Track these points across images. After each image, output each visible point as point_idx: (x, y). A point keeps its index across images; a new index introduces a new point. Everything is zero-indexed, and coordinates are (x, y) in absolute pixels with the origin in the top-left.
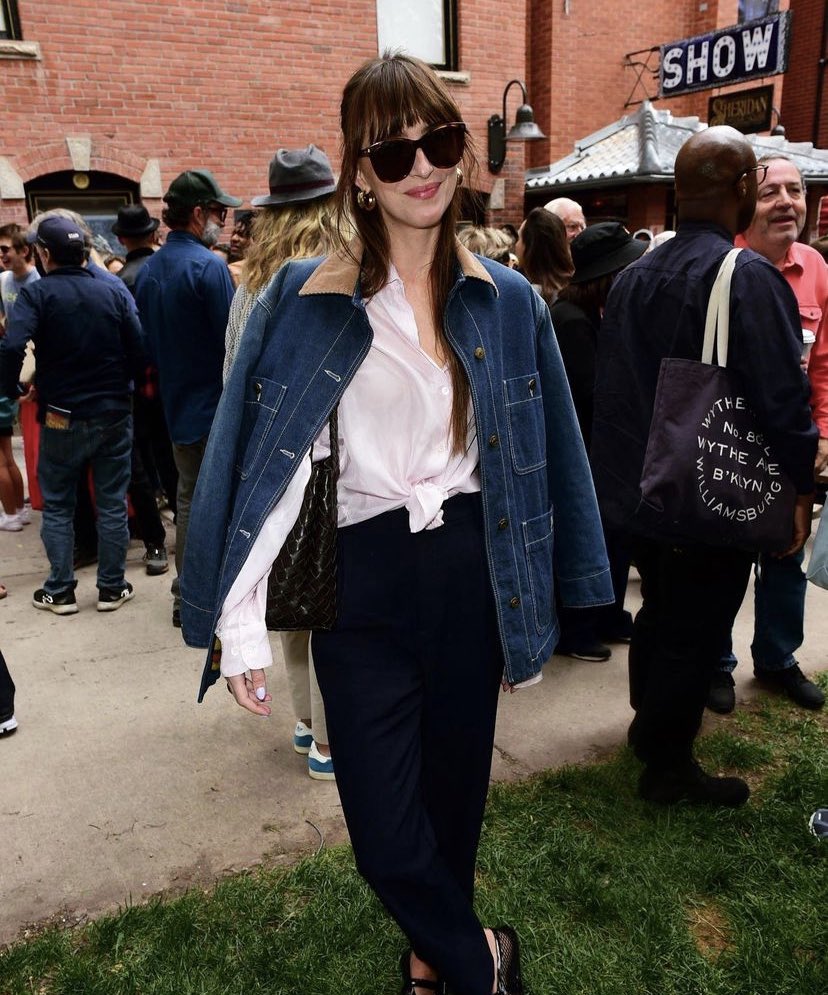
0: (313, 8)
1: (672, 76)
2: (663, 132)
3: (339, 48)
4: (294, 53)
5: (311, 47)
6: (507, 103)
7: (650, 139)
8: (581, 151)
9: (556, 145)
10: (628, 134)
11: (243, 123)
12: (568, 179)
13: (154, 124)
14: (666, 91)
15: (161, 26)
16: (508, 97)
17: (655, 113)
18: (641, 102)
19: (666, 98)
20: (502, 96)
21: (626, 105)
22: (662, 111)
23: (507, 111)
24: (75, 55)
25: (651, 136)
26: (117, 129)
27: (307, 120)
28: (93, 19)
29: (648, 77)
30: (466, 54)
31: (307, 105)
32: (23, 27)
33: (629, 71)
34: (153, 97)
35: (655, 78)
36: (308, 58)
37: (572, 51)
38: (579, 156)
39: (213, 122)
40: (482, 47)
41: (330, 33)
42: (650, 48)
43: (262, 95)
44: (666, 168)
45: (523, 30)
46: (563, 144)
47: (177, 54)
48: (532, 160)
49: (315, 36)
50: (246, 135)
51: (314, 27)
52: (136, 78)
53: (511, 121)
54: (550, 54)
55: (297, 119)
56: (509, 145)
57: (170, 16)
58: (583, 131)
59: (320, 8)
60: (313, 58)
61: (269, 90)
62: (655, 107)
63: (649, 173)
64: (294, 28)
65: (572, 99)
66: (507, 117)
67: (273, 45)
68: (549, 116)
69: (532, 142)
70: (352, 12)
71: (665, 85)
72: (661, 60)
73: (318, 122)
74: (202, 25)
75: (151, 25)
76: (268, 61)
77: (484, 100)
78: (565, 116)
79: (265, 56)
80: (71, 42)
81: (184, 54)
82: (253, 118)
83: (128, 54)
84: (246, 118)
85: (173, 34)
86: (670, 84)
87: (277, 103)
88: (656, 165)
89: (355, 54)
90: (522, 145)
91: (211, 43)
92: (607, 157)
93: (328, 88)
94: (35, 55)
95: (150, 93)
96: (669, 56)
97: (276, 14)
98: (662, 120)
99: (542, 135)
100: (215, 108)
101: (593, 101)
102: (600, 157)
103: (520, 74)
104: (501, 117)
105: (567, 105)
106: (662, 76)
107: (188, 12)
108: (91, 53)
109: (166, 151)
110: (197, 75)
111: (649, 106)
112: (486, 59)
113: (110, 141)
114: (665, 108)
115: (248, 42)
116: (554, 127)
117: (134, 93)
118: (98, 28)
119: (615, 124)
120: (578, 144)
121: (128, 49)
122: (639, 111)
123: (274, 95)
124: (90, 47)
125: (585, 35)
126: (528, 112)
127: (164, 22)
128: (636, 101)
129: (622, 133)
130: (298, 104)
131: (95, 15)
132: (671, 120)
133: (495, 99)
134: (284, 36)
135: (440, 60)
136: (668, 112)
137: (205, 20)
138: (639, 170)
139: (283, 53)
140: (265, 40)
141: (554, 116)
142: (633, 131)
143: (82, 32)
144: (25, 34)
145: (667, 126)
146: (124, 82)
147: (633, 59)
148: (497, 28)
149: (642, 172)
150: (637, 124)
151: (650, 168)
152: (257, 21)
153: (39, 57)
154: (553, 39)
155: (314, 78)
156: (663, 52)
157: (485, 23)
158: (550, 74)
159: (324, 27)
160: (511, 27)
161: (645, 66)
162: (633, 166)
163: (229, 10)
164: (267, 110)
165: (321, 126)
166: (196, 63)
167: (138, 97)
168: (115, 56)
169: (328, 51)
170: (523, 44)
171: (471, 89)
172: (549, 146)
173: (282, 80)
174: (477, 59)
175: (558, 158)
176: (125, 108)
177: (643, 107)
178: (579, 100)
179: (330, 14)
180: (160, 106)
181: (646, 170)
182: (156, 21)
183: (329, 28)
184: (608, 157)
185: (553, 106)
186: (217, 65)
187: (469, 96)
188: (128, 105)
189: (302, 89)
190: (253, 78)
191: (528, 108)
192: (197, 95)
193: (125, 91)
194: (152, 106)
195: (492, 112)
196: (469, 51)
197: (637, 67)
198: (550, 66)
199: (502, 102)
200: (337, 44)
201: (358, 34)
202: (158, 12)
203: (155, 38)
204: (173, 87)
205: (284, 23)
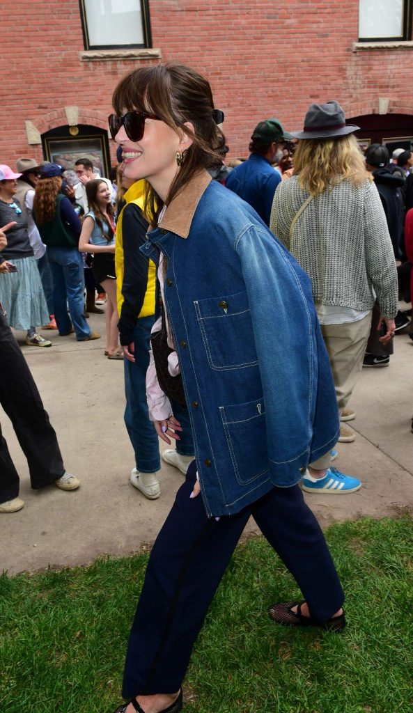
0: (318, 11)
3: (335, 33)
4: (305, 39)
5: (315, 35)
11: (272, 84)
13: (220, 89)
15: (227, 32)
24: (179, 53)
27: (310, 80)
28: (190, 33)
31: (311, 70)
32: (153, 41)
34: (220, 74)
36: (313, 41)
39: (254, 85)
41: (328, 25)
43: (284, 67)
47: (236, 47)
49: (319, 28)
50: (273, 91)
51: (319, 22)
52: (212, 63)
55: (305, 79)
57: (233, 26)
59: (322, 11)
60: (318, 41)
61: (288, 64)
64: (306, 25)
67: (292, 36)
70: (343, 10)
73: (317, 80)
74: (251, 28)
75: (222, 32)
76: (289, 46)
79: (287, 43)
80: (176, 46)
81: (240, 47)
82: (278, 81)
83: (208, 50)
84: (274, 81)
85: (234, 36)
87: (292, 71)
89: (343, 36)
91: (255, 39)
93: (325, 59)
94: (158, 56)
95: (219, 71)
97: (295, 17)
100: (255, 77)
107: (243, 22)
108: (188, 51)
109: (226, 104)
110: (246, 58)
115: (277, 36)
117: (210, 72)
118: (193, 37)
121: (208, 47)
123: (291, 66)
124: (188, 48)
127: (229, 29)
130: (305, 70)
131: (191, 30)
134: (299, 30)
135: (399, 34)
137: (253, 25)
139: (298, 40)
140: (288, 33)
143: (184, 40)
144: (154, 45)
146: (205, 66)
152: (283, 23)
153: (160, 57)
155: (317, 53)
159: (325, 22)
163: (268, 18)
164: (286, 76)
165: (319, 82)
166: (246, 51)
167: (212, 74)
168: (201, 52)
169: (326, 36)
173: (297, 57)
179: (329, 13)
180: (224, 79)
182: (224, 29)
183: (328, 22)
186: (258, 51)
189: (308, 61)
190: (279, 57)
192: (246, 70)
194: (220, 79)
200: (332, 31)
201: (346, 23)
202: (227, 24)
203: (223, 39)
204: (232, 66)
205: (300, 22)
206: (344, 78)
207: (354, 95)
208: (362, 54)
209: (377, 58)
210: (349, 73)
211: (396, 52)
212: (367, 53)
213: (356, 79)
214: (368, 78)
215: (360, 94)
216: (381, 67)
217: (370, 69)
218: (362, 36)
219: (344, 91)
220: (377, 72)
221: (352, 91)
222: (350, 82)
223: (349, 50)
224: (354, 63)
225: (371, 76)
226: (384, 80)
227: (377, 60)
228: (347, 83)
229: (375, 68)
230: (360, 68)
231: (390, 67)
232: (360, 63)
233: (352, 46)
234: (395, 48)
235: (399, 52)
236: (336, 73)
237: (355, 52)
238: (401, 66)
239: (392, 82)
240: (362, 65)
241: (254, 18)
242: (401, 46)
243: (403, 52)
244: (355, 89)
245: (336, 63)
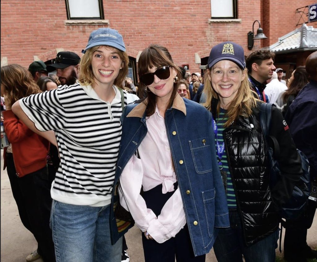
0: (190, 3)
1: (313, 15)
2: (310, 33)
3: (199, 15)
4: (184, 17)
5: (190, 15)
6: (254, 27)
8: (281, 41)
9: (271, 40)
10: (297, 35)
11: (168, 39)
12: (275, 51)
13: (141, 41)
14: (311, 20)
15: (144, 12)
16: (254, 26)
17: (307, 27)
18: (302, 24)
19: (311, 22)
20: (252, 25)
21: (297, 25)
22: (310, 27)
23: (254, 30)
24: (119, 22)
25: (305, 35)
26: (130, 43)
27: (188, 37)
28: (124, 12)
29: (304, 16)
30: (240, 13)
31: (188, 32)
32: (105, 16)
33: (298, 14)
34: (141, 33)
35: (307, 16)
36: (189, 18)
37: (277, 9)
38: (280, 43)
39: (159, 39)
40: (245, 11)
41: (196, 10)
42: (305, 6)
43: (174, 30)
44: (310, 46)
45: (260, 4)
46: (274, 39)
47: (149, 20)
48: (263, 45)
49: (191, 11)
50: (169, 42)
51: (191, 9)
52: (136, 28)
53: (255, 33)
54: (269, 11)
55: (185, 37)
56: (254, 41)
57: (147, 9)
58: (281, 34)
59: (192, 3)
60: (191, 18)
61: (176, 29)
62: (307, 26)
63: (303, 48)
64: (184, 10)
65: (277, 25)
66: (254, 32)
67: (177, 15)
68: (269, 30)
69: (263, 39)
70: (203, 3)
71: (310, 18)
72: (309, 10)
73: (192, 37)
74: (156, 11)
75: (141, 13)
76: (176, 20)
77: (246, 27)
78: (274, 30)
79: (175, 19)
80: (118, 19)
81: (151, 20)
82: (171, 37)
83: (134, 21)
84: (169, 37)
85: (148, 14)
86: (312, 17)
87: (178, 32)
88: (306, 45)
89: (204, 16)
90: (260, 41)
91: (159, 16)
93: (195, 27)
94: (107, 23)
95: (140, 32)
96: (312, 9)
97: (179, 6)
98: (310, 29)
99: (266, 37)
100: (159, 35)
101: (285, 25)
102: (287, 43)
103: (259, 18)
104: (252, 32)
105: (275, 26)
106: (309, 15)
107: (152, 8)
108: (123, 22)
110: (154, 26)
111: (305, 25)
112: (247, 14)
113: (128, 47)
114: (311, 25)
115: (170, 15)
116: (271, 34)
117: (135, 32)
118: (125, 15)
119: (294, 31)
120: (279, 39)
121: (134, 20)
122: (302, 27)
123: (178, 30)
124: (123, 20)
125: (282, 4)
126: (261, 30)
127: (145, 11)
128: (301, 23)
129: (295, 34)
130: (185, 32)
131: (125, 11)
132: (313, 29)
133: (250, 27)
134: (181, 12)
135: (232, 16)
136: (312, 27)
138: (300, 47)
139: (181, 18)
140: (175, 14)
141: (271, 30)
142: (299, 34)
143: (121, 16)
144: (105, 18)
145: (312, 31)
146: (133, 29)
147: (299, 10)
148: (251, 4)
150: (301, 31)
151: (304, 46)
152: (173, 9)
153: (108, 24)
154: (270, 6)
155: (190, 24)
156: (309, 7)
157: (247, 3)
158: (269, 17)
159: (194, 9)
160: (255, 3)
161: (303, 12)
162: (298, 46)
163: (165, 6)
164: (175, 35)
165: (193, 38)
167: (136, 33)
168: (130, 22)
169: (195, 16)
170: (260, 9)
171: (242, 24)
172: (269, 40)
173: (181, 25)
174: (244, 14)
175: (272, 44)
176: (133, 37)
177: (303, 26)
178: (280, 25)
179: (196, 5)
180: (143, 36)
181: (302, 47)
182: (142, 11)
183: (195, 9)
184: (290, 43)
185: (270, 27)
186: (160, 22)
187: (241, 26)
188: (134, 36)
189: (186, 28)
190: (171, 25)
191: (261, 29)
192: (155, 32)
193: (133, 32)
194: (141, 36)
195: (248, 31)
196: (241, 12)
197: (300, 13)
198: (269, 15)
199: (252, 27)
200: (198, 13)
201: (205, 10)
202: (144, 8)
203: (142, 16)
204: (147, 30)
205: (182, 9)
206: (205, 36)
207: (211, 45)
208: (214, 25)
209: (221, 27)
210: (208, 34)
211: (230, 24)
212: (216, 24)
213: (211, 37)
214: (217, 36)
215: (213, 44)
216: (224, 31)
217: (218, 32)
218: (213, 16)
219: (205, 43)
220: (221, 34)
221: (209, 43)
222: (208, 38)
223: (207, 23)
224: (209, 29)
225: (218, 35)
226: (225, 37)
227: (221, 28)
228: (207, 39)
229: (220, 31)
230: (213, 31)
231: (228, 31)
232: (213, 29)
233: (208, 21)
234: (230, 22)
235: (232, 24)
236: (201, 34)
237: (210, 24)
238: (233, 31)
239: (229, 39)
240: (214, 30)
241: (158, 6)
242: (232, 21)
243: (233, 24)
244: (211, 42)
245: (200, 29)
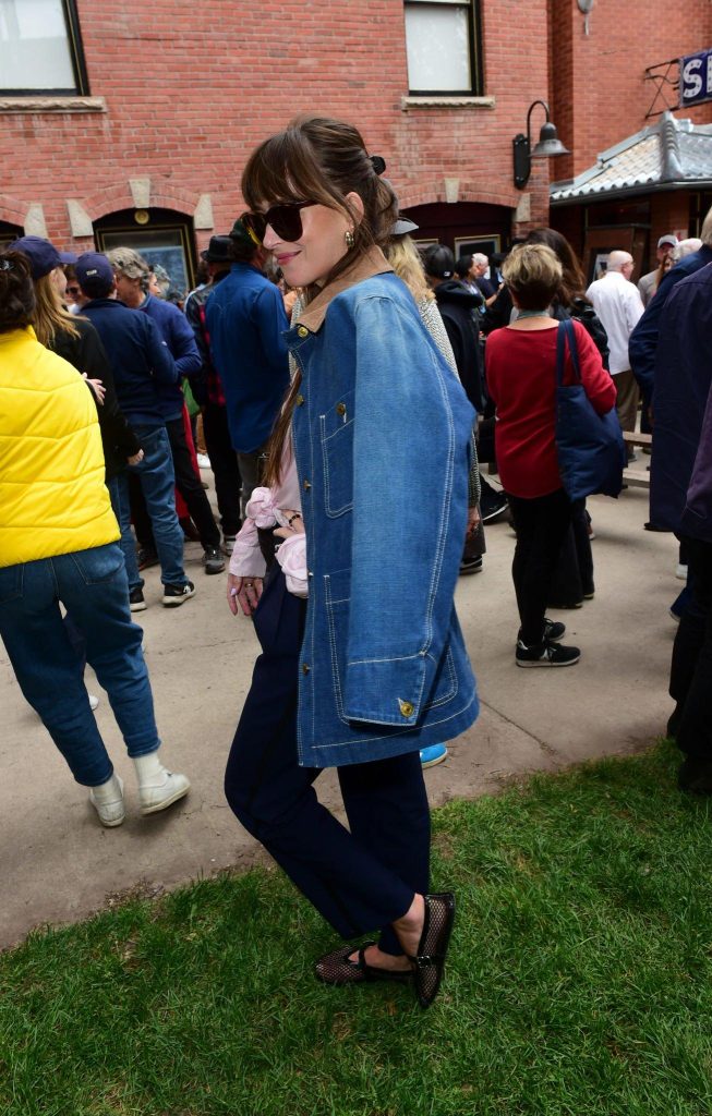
0: (347, 48)
1: (692, 86)
2: (685, 140)
3: (374, 82)
4: (331, 90)
5: (346, 83)
6: (531, 123)
7: (672, 148)
8: (604, 162)
9: (579, 159)
10: (649, 144)
12: (592, 190)
13: (205, 163)
14: (687, 100)
15: (211, 75)
16: (532, 117)
17: (675, 122)
18: (661, 113)
19: (686, 108)
20: (526, 116)
21: (647, 117)
22: (683, 120)
23: (531, 130)
24: (135, 105)
25: (672, 145)
26: (173, 169)
28: (151, 74)
29: (668, 89)
30: (491, 80)
32: (91, 84)
33: (650, 84)
34: (204, 139)
35: (675, 89)
36: (343, 93)
37: (592, 69)
38: (602, 168)
40: (506, 72)
41: (363, 69)
42: (669, 60)
44: (688, 175)
45: (545, 53)
46: (586, 157)
47: (226, 98)
48: (556, 174)
49: (350, 73)
51: (349, 65)
52: (189, 123)
53: (535, 139)
54: (571, 73)
56: (533, 162)
57: (219, 65)
58: (606, 143)
59: (353, 48)
60: (350, 93)
62: (676, 117)
63: (671, 181)
64: (330, 67)
65: (592, 114)
66: (531, 135)
67: (311, 84)
68: (571, 132)
69: (556, 157)
70: (384, 48)
71: (685, 95)
72: (681, 71)
74: (248, 70)
75: (202, 75)
76: (307, 98)
77: (509, 121)
78: (588, 131)
79: (304, 95)
80: (130, 94)
81: (232, 98)
83: (182, 102)
85: (222, 81)
86: (690, 93)
88: (677, 173)
89: (387, 87)
90: (546, 161)
91: (255, 86)
92: (629, 168)
93: (362, 120)
94: (100, 109)
95: (201, 135)
96: (689, 67)
97: (314, 56)
98: (683, 128)
99: (565, 151)
101: (614, 115)
102: (622, 167)
103: (543, 94)
104: (526, 136)
105: (589, 120)
106: (682, 87)
107: (235, 60)
108: (149, 103)
109: (217, 186)
110: (243, 116)
111: (670, 116)
112: (510, 82)
113: (168, 180)
114: (686, 117)
115: (288, 83)
116: (577, 141)
117: (187, 136)
118: (155, 81)
119: (636, 135)
120: (600, 156)
121: (182, 97)
122: (660, 121)
124: (149, 98)
125: (605, 53)
126: (551, 130)
127: (214, 71)
128: (658, 111)
129: (643, 143)
131: (153, 69)
132: (691, 128)
133: (519, 119)
134: (321, 76)
135: (465, 85)
136: (689, 121)
137: (249, 66)
138: (661, 178)
139: (321, 91)
140: (304, 80)
141: (576, 131)
142: (654, 141)
143: (142, 85)
144: (92, 92)
145: (688, 133)
146: (178, 127)
147: (653, 73)
148: (520, 53)
149: (665, 179)
150: (658, 134)
151: (672, 176)
152: (296, 63)
153: (104, 110)
154: (575, 59)
155: (349, 112)
156: (682, 64)
157: (508, 49)
158: (572, 92)
159: (358, 64)
160: (533, 51)
161: (665, 78)
162: (655, 175)
163: (272, 56)
166: (244, 105)
167: (191, 139)
168: (171, 104)
169: (362, 86)
170: (545, 66)
171: (496, 112)
172: (572, 159)
174: (501, 83)
175: (581, 170)
176: (180, 150)
177: (664, 118)
178: (601, 115)
179: (363, 52)
180: (210, 147)
181: (667, 178)
182: (206, 70)
183: (363, 65)
184: (631, 167)
185: (575, 123)
186: (260, 106)
187: (494, 118)
188: (182, 147)
191: (551, 126)
193: (179, 135)
194: (204, 146)
195: (517, 131)
196: (494, 77)
197: (657, 80)
198: (571, 85)
199: (526, 122)
200: (370, 79)
201: (389, 68)
202: (208, 62)
203: (206, 86)
204: (222, 128)
205: (321, 63)
206: (394, 149)
207: (409, 175)
208: (416, 113)
209: (436, 119)
210: (400, 141)
211: (463, 113)
212: (422, 113)
213: (410, 150)
214: (427, 149)
215: (418, 172)
216: (445, 134)
217: (429, 137)
218: (413, 87)
219: (394, 168)
220: (438, 140)
221: (406, 168)
222: (402, 154)
223: (396, 107)
224: (405, 127)
225: (430, 146)
226: (449, 152)
227: (437, 123)
228: (398, 157)
229: (436, 134)
230: (414, 134)
231: (457, 133)
232: (414, 127)
233: (400, 101)
234: (462, 106)
235: (469, 112)
236: (380, 141)
237: (406, 111)
238: (473, 132)
239: (462, 155)
240: (417, 130)
241: (251, 55)
242: (469, 104)
243: (473, 113)
244: (410, 165)
245: (379, 127)
